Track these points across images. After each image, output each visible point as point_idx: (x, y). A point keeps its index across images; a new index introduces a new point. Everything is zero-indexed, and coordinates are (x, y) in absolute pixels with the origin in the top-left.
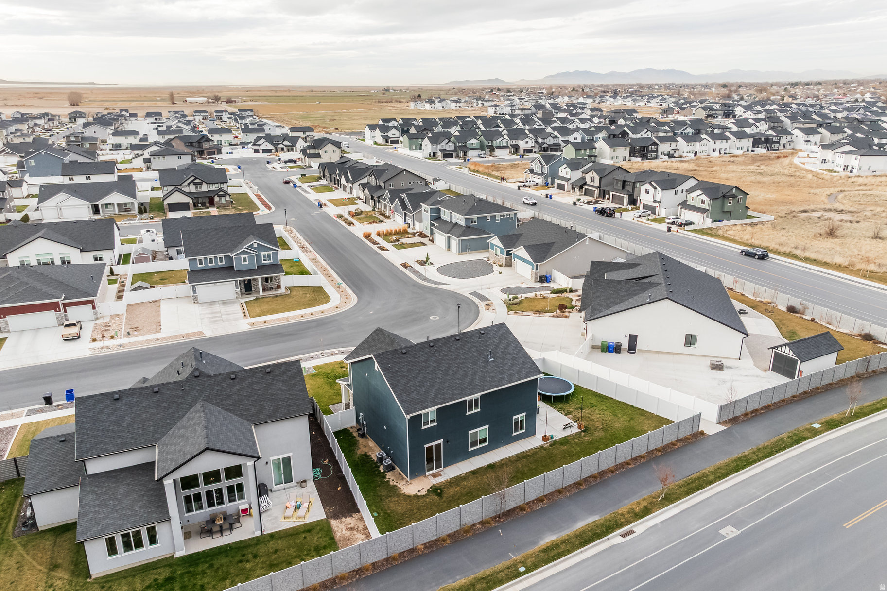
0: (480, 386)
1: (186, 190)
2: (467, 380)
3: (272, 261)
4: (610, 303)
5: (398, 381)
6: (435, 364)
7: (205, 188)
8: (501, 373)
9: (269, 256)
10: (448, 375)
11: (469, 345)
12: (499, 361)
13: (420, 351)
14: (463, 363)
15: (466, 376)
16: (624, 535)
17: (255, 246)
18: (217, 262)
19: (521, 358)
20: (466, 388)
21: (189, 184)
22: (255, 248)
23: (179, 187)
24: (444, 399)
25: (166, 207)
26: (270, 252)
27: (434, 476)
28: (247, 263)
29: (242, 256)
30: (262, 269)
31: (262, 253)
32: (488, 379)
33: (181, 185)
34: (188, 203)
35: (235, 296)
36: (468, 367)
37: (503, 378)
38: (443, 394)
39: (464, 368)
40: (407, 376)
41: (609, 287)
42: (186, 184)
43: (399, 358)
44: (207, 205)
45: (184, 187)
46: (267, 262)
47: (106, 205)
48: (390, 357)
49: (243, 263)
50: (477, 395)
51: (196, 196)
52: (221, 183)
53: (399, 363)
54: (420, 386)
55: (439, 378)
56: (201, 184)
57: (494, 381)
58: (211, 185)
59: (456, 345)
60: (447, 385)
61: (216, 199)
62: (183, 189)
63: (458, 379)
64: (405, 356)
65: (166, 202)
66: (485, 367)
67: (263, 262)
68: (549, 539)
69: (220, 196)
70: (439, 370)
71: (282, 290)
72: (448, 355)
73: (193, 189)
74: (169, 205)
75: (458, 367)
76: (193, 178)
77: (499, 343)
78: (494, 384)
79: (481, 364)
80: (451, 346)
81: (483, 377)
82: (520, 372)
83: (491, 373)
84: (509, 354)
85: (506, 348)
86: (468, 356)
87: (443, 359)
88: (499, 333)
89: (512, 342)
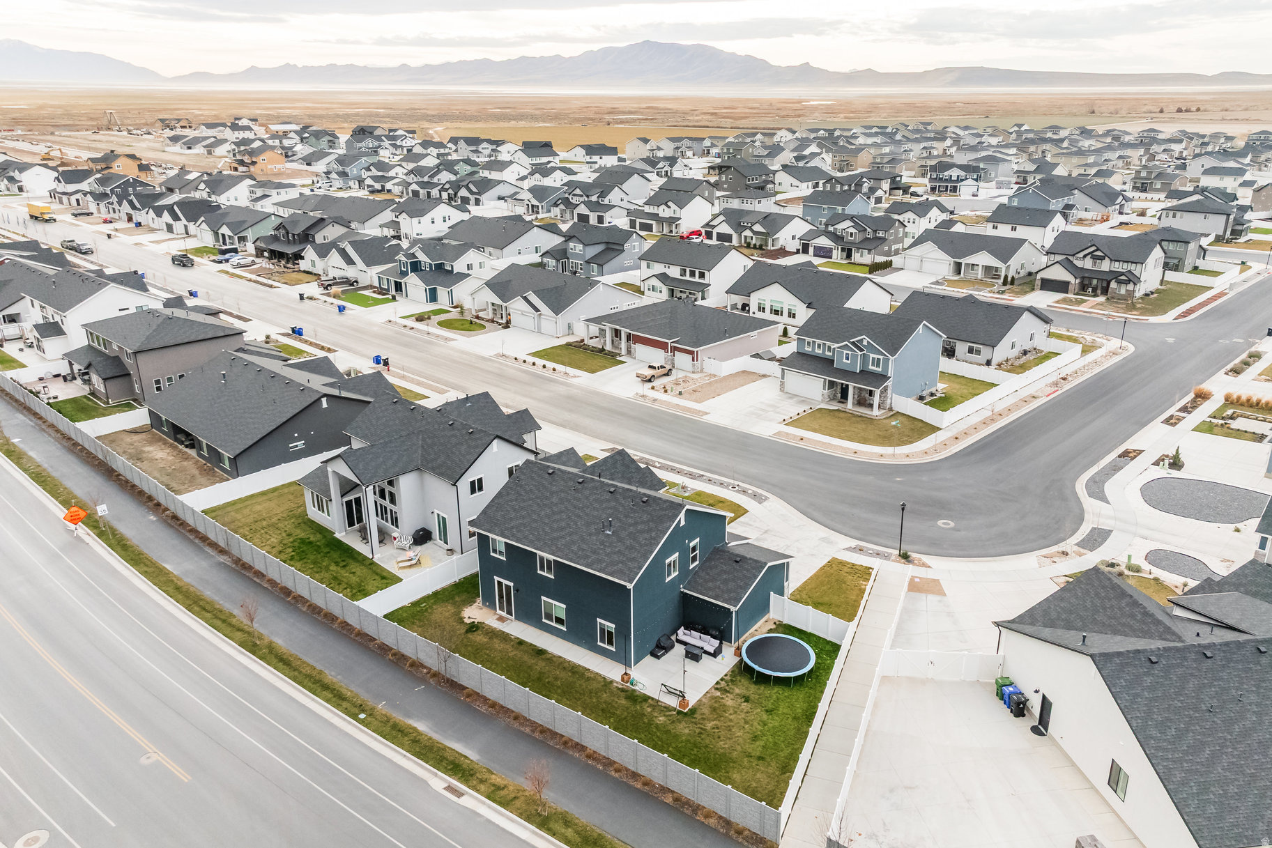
1: (1079, 263)
3: (880, 370)
5: (508, 494)
6: (555, 501)
7: (1105, 266)
8: (594, 551)
9: (879, 360)
10: (548, 518)
13: (563, 480)
16: (450, 788)
17: (865, 343)
18: (814, 348)
21: (1085, 256)
22: (864, 346)
23: (1071, 258)
25: (1038, 283)
26: (881, 357)
27: (501, 619)
28: (849, 362)
29: (845, 352)
30: (865, 375)
31: (872, 356)
32: (575, 548)
33: (1074, 255)
34: (1067, 283)
35: (820, 398)
36: (576, 523)
37: (587, 557)
38: (519, 531)
39: (572, 521)
40: (520, 495)
42: (1081, 255)
43: (539, 476)
44: (1099, 292)
45: (1077, 259)
46: (874, 368)
47: (973, 265)
48: (535, 469)
49: (844, 361)
50: (551, 558)
51: (1087, 275)
52: (1132, 263)
53: (533, 479)
54: (514, 510)
55: (538, 515)
56: (1102, 258)
57: (575, 554)
58: (1117, 263)
59: (601, 496)
60: (534, 525)
61: (1113, 285)
62: (1075, 262)
65: (1039, 276)
66: (590, 534)
67: (871, 367)
68: (422, 726)
69: (1120, 282)
70: (549, 508)
71: (876, 412)
72: (579, 500)
73: (1088, 264)
74: (1043, 280)
75: (569, 517)
76: (1093, 248)
77: (643, 522)
78: (571, 555)
79: (593, 529)
80: (595, 494)
81: (574, 542)
82: (613, 563)
83: (587, 544)
84: (634, 540)
85: (641, 532)
86: (596, 513)
87: (569, 501)
88: (661, 513)
89: (658, 530)
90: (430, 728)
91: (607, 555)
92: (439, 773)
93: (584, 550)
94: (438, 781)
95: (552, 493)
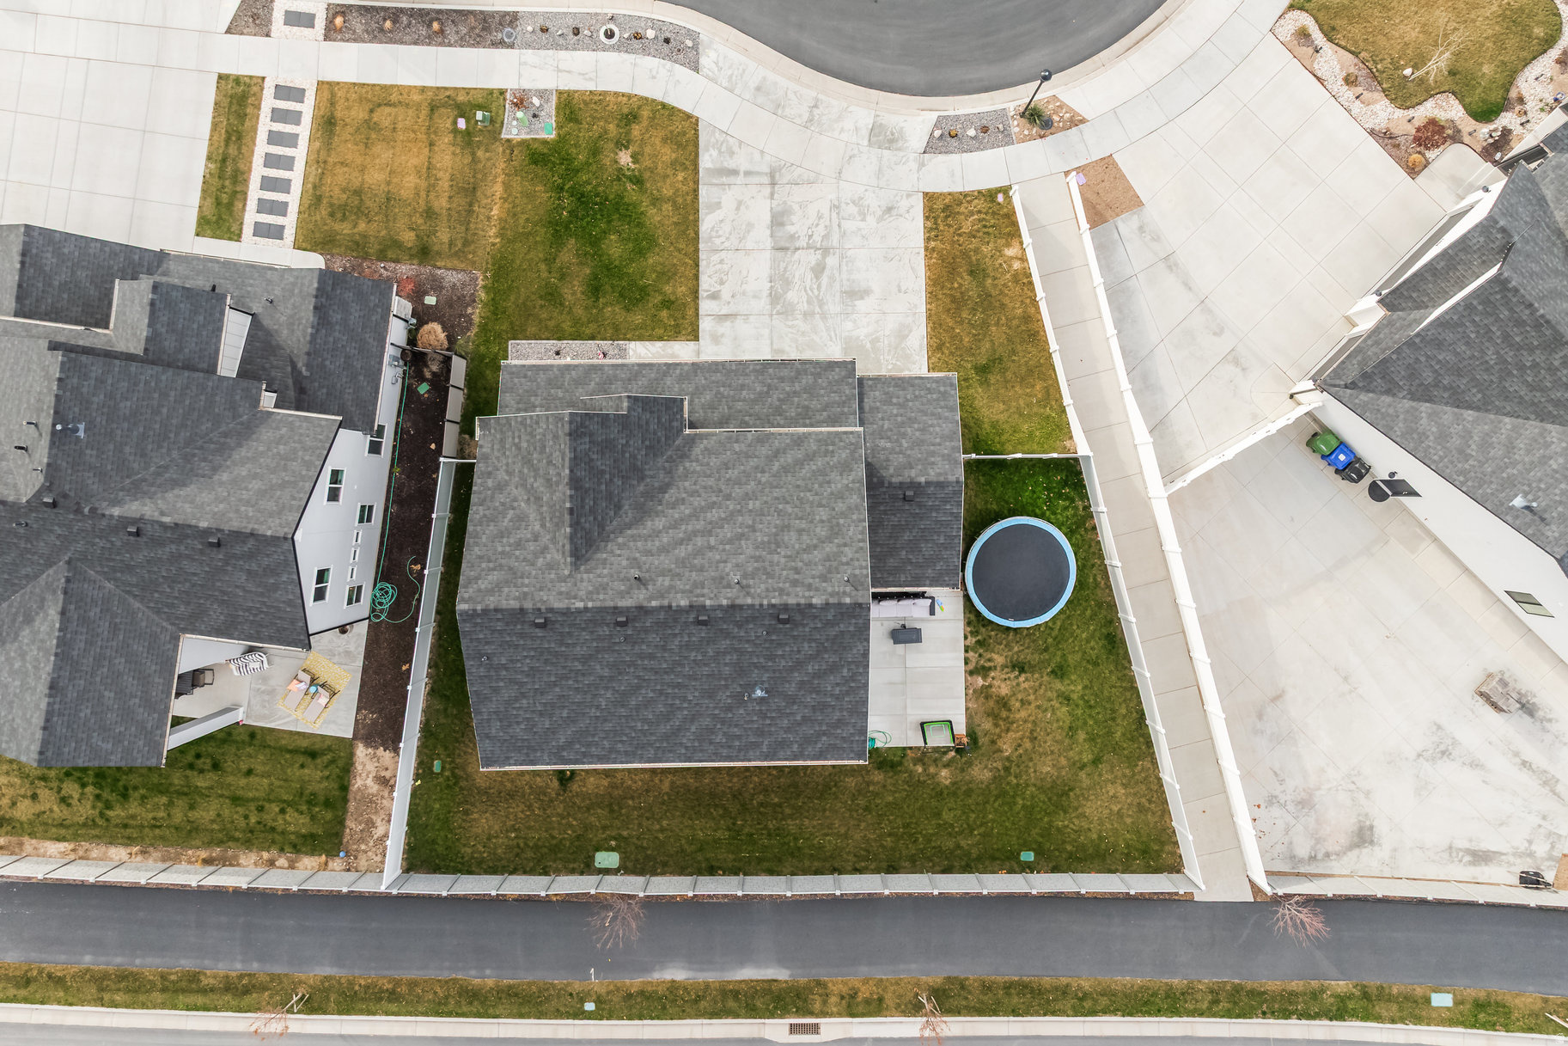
0: (686, 748)
2: (664, 728)
4: (1445, 389)
5: (496, 690)
6: (606, 672)
8: (760, 733)
10: (623, 706)
11: (725, 644)
12: (778, 702)
13: (583, 629)
14: (679, 686)
15: (667, 717)
16: (794, 1029)
19: (841, 710)
20: (651, 745)
24: (584, 755)
32: (719, 738)
36: (684, 699)
37: (756, 745)
38: (589, 745)
39: (674, 698)
40: (521, 684)
41: (1506, 337)
43: (522, 635)
48: (500, 625)
53: (517, 646)
54: (541, 714)
55: (598, 707)
57: (730, 747)
59: (690, 635)
60: (608, 726)
63: (645, 721)
64: (539, 632)
66: (729, 709)
70: (607, 688)
72: (651, 657)
75: (661, 692)
77: (812, 658)
78: (725, 752)
79: (724, 697)
80: (675, 635)
81: (711, 731)
82: (808, 740)
83: (736, 726)
84: (818, 693)
85: (819, 675)
86: (706, 671)
87: (633, 664)
88: (833, 632)
89: (849, 663)
90: (690, 969)
91: (788, 730)
92: (767, 1021)
93: (739, 737)
94: (776, 1029)
95: (585, 660)
